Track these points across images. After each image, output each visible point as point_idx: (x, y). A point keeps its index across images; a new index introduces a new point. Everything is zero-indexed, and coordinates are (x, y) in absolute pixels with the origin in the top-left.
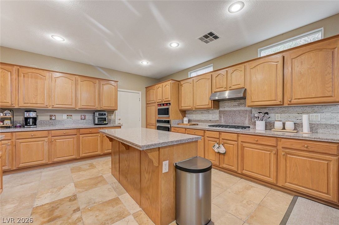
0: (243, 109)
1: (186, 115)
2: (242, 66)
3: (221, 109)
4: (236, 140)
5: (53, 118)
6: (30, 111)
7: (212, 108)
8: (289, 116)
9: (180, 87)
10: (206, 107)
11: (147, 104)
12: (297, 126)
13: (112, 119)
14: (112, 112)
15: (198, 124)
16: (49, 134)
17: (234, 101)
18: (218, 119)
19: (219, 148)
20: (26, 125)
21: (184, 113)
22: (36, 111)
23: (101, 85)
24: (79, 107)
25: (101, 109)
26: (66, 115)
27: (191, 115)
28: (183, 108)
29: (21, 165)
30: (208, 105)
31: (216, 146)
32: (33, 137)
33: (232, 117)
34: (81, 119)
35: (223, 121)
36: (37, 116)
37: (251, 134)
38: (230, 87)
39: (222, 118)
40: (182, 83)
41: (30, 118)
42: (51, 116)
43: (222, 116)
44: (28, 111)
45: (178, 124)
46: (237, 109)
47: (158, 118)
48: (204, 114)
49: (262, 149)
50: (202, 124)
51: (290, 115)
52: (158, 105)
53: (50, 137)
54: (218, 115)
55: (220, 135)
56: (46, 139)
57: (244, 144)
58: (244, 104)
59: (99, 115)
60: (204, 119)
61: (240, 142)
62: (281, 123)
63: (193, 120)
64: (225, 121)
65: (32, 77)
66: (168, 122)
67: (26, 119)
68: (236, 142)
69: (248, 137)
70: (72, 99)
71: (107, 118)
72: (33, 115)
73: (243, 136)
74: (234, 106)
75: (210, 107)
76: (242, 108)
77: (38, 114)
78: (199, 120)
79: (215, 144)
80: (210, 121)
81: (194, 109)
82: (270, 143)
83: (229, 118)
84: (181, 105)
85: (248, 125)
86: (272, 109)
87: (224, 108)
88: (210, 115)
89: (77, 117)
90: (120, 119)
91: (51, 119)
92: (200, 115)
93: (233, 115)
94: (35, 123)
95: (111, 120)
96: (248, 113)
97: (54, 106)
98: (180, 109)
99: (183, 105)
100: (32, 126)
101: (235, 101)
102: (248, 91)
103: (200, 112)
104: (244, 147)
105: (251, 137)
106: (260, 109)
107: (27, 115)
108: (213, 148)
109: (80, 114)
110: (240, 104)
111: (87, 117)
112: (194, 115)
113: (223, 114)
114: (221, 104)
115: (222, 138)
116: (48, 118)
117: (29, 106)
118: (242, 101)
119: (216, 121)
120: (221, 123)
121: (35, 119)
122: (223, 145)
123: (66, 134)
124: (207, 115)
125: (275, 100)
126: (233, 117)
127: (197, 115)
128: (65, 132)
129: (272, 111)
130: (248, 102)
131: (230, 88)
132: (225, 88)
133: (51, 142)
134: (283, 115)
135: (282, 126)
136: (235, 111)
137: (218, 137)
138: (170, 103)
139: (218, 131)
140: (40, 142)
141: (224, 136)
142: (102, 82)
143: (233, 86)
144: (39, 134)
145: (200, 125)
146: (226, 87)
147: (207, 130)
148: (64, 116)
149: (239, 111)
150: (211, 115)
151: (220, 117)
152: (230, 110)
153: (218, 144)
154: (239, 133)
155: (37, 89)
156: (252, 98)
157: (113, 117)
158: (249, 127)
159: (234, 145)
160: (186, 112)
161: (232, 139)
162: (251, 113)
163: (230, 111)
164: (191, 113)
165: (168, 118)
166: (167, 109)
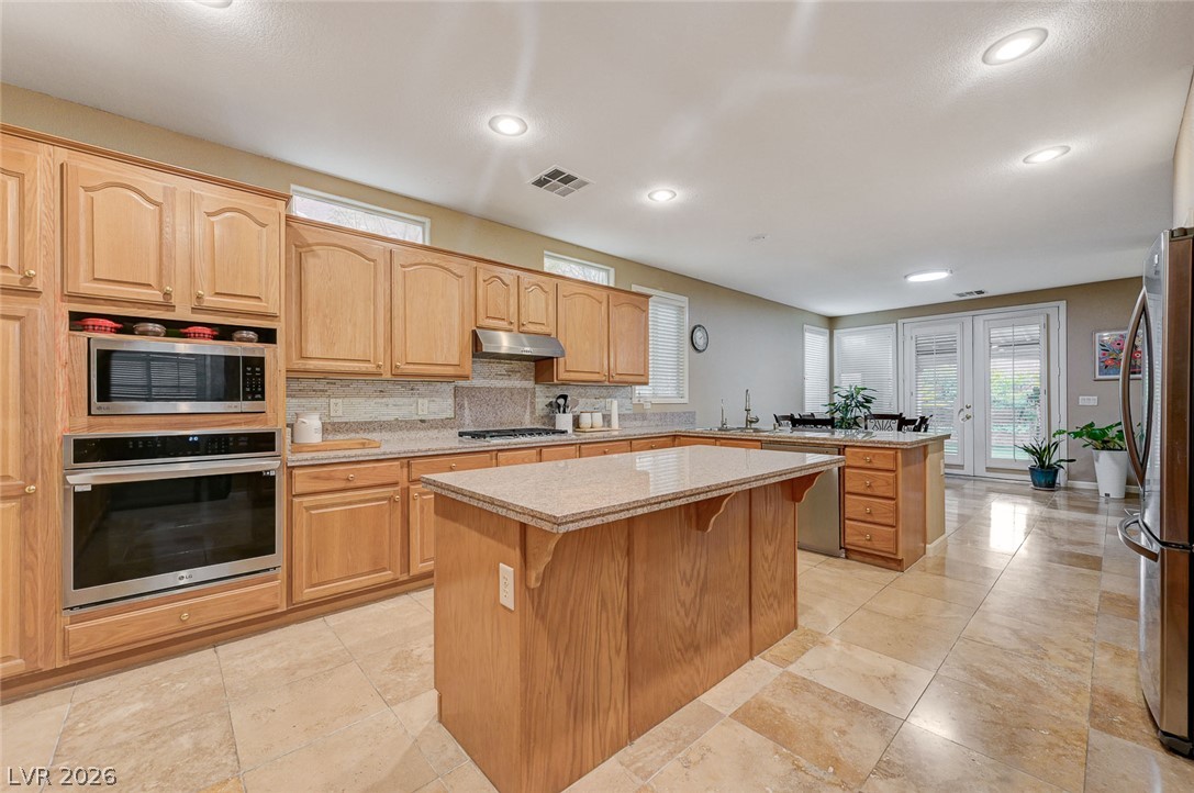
0: (519, 386)
7: (469, 376)
9: (292, 249)
10: (450, 371)
12: (607, 419)
17: (498, 363)
18: (451, 413)
28: (316, 366)
30: (459, 365)
33: (493, 407)
35: (468, 421)
38: (524, 324)
39: (467, 411)
43: (466, 403)
46: (505, 385)
48: (391, 396)
50: (386, 435)
51: (588, 400)
58: (519, 372)
63: (334, 424)
64: (475, 421)
78: (370, 423)
80: (423, 421)
81: (387, 376)
83: (485, 410)
88: (420, 401)
92: (372, 402)
93: (496, 399)
96: (530, 395)
101: (500, 363)
103: (369, 388)
110: (512, 371)
112: (334, 400)
113: (466, 397)
119: (445, 422)
120: (463, 425)
124: (405, 400)
126: (497, 407)
127: (354, 400)
131: (522, 329)
132: (512, 323)
136: (501, 390)
138: (262, 331)
146: (514, 321)
149: (511, 390)
150: (426, 401)
151: (459, 407)
152: (489, 386)
162: (535, 397)
163: (489, 390)
164: (314, 391)
165: (250, 422)
166: (250, 364)
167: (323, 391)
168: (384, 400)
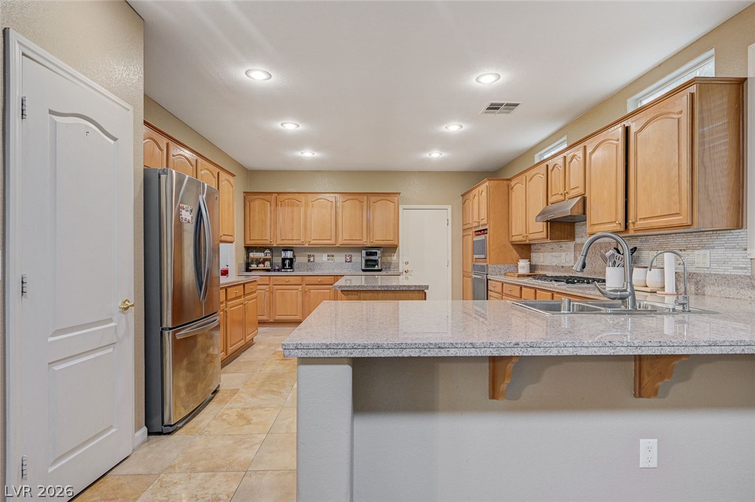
1: (531, 254)
3: (577, 240)
5: (312, 260)
6: (287, 250)
7: (547, 238)
9: (510, 191)
10: (540, 236)
11: (464, 230)
13: (393, 262)
14: (393, 248)
16: (303, 280)
18: (572, 263)
20: (284, 268)
21: (525, 249)
22: (292, 250)
23: (372, 203)
24: (340, 242)
25: (372, 245)
26: (327, 255)
27: (537, 255)
28: (514, 239)
29: (277, 318)
30: (543, 231)
32: (288, 283)
34: (346, 261)
36: (294, 256)
38: (567, 193)
40: (513, 183)
41: (287, 259)
42: (309, 256)
43: (578, 255)
44: (286, 250)
45: (505, 274)
47: (476, 261)
48: (554, 251)
52: (475, 232)
53: (304, 285)
54: (573, 254)
56: (300, 287)
59: (368, 254)
60: (554, 264)
63: (540, 265)
65: (288, 206)
66: (483, 268)
67: (284, 260)
70: (331, 230)
71: (380, 260)
72: (289, 254)
75: (545, 236)
77: (296, 254)
84: (512, 232)
87: (582, 237)
88: (563, 254)
89: (340, 258)
90: (407, 263)
91: (309, 261)
92: (550, 255)
94: (291, 266)
95: (390, 263)
97: (311, 243)
98: (511, 240)
99: (515, 232)
100: (288, 270)
102: (588, 202)
103: (549, 247)
107: (283, 255)
109: (344, 254)
111: (354, 259)
112: (541, 254)
113: (579, 251)
114: (578, 228)
116: (307, 258)
117: (287, 243)
119: (569, 269)
121: (291, 260)
123: (321, 283)
124: (559, 253)
127: (546, 254)
128: (320, 279)
129: (646, 245)
130: (588, 225)
132: (562, 194)
133: (305, 293)
138: (486, 229)
140: (294, 291)
142: (373, 199)
144: (292, 280)
146: (562, 192)
148: (324, 258)
151: (575, 258)
155: (293, 220)
157: (395, 258)
160: (532, 247)
164: (538, 249)
165: (486, 262)
166: (484, 241)
167: (540, 249)
168: (553, 254)
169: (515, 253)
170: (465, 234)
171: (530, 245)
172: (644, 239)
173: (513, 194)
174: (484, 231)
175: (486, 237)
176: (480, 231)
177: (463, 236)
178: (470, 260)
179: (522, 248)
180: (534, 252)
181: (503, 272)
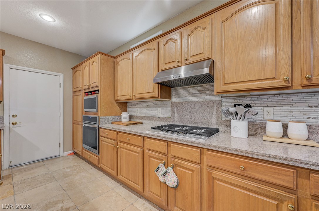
0: (208, 99)
1: (128, 109)
2: (208, 19)
3: (174, 100)
4: (198, 160)
7: (158, 97)
8: (291, 112)
9: (116, 65)
10: (150, 95)
11: (74, 92)
15: (142, 123)
17: (193, 87)
18: (169, 115)
19: (167, 175)
21: (124, 105)
27: (134, 109)
28: (119, 98)
30: (153, 92)
31: (160, 169)
33: (190, 112)
35: (176, 119)
37: (230, 152)
38: (186, 60)
39: (176, 115)
40: (118, 59)
43: (176, 110)
45: (112, 123)
46: (197, 100)
47: (85, 114)
48: (150, 107)
49: (258, 190)
50: (148, 122)
51: (292, 109)
52: (85, 93)
54: (170, 109)
55: (169, 148)
57: (216, 174)
58: (208, 90)
60: (150, 115)
61: (205, 168)
62: (279, 125)
63: (137, 116)
64: (180, 119)
66: (94, 120)
68: (198, 167)
69: (222, 157)
73: (210, 155)
74: (193, 94)
75: (156, 95)
76: (206, 98)
78: (144, 117)
79: (159, 164)
80: (159, 117)
81: (134, 100)
82: (278, 179)
83: (185, 114)
84: (117, 94)
85: (215, 127)
86: (258, 99)
87: (179, 97)
88: (159, 109)
92: (145, 109)
93: (192, 108)
96: (215, 105)
98: (116, 99)
99: (119, 94)
101: (195, 87)
102: (218, 65)
103: (145, 104)
104: (213, 178)
105: (228, 159)
106: (236, 99)
108: (156, 172)
110: (202, 91)
112: (137, 109)
113: (176, 107)
114: (174, 91)
115: (172, 153)
118: (206, 86)
119: (166, 119)
120: (174, 121)
122: (173, 168)
124: (154, 109)
125: (274, 78)
126: (192, 113)
127: (142, 109)
129: (257, 102)
130: (219, 85)
131: (187, 62)
132: (179, 62)
134: (278, 108)
135: (281, 131)
136: (195, 103)
137: (164, 151)
138: (98, 90)
139: (164, 139)
141: (174, 150)
143: (192, 58)
145: (145, 124)
146: (180, 60)
147: (148, 138)
149: (201, 103)
150: (161, 109)
151: (173, 112)
152: (187, 100)
153: (164, 164)
154: (203, 148)
156: (226, 76)
158: (217, 131)
159: (193, 171)
160: (128, 104)
161: (190, 159)
162: (221, 106)
163: (187, 103)
164: (134, 106)
165: (96, 114)
166: (94, 100)
167: (135, 106)
168: (148, 109)
169: (118, 109)
170: (75, 94)
171: (127, 103)
172: (255, 98)
173: (119, 67)
174: (95, 92)
175: (97, 96)
176: (91, 92)
177: (74, 96)
178: (80, 113)
179: (122, 105)
180: (130, 107)
181: (110, 122)
